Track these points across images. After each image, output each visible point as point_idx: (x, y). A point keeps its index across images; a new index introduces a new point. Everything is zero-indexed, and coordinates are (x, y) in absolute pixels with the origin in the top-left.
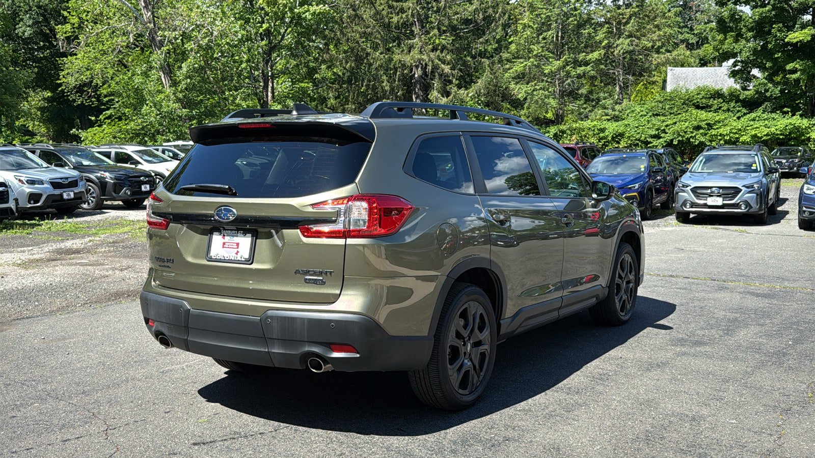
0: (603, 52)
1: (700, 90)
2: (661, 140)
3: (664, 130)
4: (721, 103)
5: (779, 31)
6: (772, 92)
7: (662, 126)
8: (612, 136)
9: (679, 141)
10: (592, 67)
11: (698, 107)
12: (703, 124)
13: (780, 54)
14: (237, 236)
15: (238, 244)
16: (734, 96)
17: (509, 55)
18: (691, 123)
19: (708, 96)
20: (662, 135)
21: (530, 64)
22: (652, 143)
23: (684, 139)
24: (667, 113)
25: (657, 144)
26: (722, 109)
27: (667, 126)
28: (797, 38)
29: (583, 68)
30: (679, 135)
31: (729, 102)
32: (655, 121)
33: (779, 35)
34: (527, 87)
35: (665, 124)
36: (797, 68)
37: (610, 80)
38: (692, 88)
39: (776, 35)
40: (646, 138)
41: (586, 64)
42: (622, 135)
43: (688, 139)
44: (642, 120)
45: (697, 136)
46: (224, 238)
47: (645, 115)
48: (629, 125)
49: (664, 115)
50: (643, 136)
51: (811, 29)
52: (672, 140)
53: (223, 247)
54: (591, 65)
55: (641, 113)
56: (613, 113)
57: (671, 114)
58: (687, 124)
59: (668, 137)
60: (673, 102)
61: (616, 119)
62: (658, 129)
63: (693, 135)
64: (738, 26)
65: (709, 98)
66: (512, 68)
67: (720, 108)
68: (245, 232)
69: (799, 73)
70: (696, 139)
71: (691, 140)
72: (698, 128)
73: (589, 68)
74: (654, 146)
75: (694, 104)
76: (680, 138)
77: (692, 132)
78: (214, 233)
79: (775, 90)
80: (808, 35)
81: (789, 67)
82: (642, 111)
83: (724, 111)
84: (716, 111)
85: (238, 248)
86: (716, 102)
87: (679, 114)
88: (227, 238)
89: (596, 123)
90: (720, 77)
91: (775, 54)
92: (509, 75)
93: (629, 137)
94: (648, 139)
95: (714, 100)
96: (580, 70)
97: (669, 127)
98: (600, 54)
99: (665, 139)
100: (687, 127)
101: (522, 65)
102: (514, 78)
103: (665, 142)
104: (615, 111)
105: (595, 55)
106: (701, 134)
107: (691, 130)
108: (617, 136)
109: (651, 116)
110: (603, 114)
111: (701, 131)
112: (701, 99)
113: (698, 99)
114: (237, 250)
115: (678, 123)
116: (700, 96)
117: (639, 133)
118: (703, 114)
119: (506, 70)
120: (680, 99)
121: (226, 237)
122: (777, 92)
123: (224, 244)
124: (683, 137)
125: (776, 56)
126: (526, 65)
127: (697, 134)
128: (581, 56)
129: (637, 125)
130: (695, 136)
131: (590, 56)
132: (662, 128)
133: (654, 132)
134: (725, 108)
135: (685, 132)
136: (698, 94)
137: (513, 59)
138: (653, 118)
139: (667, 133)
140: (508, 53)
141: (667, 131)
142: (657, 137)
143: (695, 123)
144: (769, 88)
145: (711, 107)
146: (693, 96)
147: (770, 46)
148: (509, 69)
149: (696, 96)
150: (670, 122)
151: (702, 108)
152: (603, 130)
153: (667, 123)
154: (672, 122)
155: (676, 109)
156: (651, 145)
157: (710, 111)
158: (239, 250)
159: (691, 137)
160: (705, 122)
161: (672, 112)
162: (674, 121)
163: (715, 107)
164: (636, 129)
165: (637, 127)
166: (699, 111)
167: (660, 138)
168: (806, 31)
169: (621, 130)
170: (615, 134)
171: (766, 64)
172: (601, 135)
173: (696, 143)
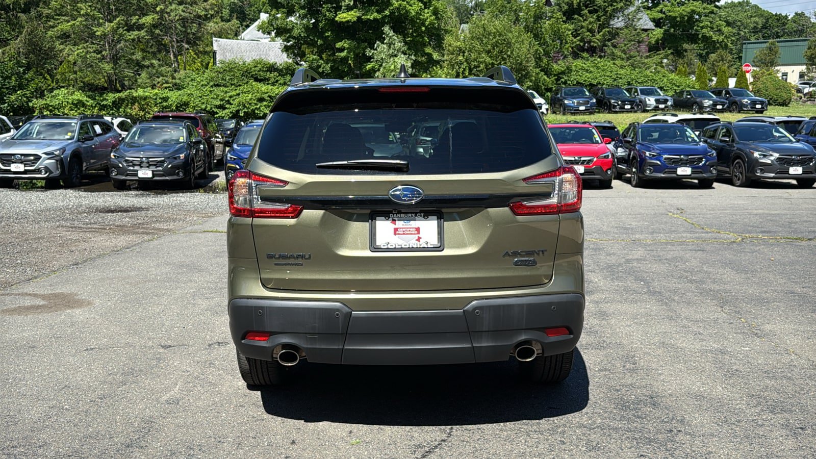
0: (156, 16)
1: (257, 63)
2: (227, 111)
3: (228, 101)
4: (277, 77)
5: (328, 11)
6: (323, 68)
7: (226, 97)
8: (176, 105)
9: (245, 112)
10: (147, 31)
11: (256, 80)
12: (265, 96)
13: (330, 33)
14: (415, 220)
15: (418, 230)
16: (290, 70)
17: (50, 11)
18: (254, 95)
19: (264, 69)
20: (227, 106)
21: (78, 23)
22: (217, 113)
23: (250, 110)
24: (228, 84)
25: (223, 115)
26: (279, 82)
27: (230, 97)
28: (345, 18)
29: (136, 33)
30: (244, 106)
31: (284, 75)
32: (218, 91)
33: (328, 14)
34: (78, 49)
35: (228, 95)
36: (345, 47)
37: (163, 47)
38: (248, 60)
39: (326, 15)
40: (211, 108)
41: (140, 27)
42: (186, 104)
43: (253, 111)
44: (205, 90)
45: (261, 108)
46: (395, 224)
47: (206, 85)
48: (192, 94)
49: (225, 86)
50: (208, 106)
51: (356, 12)
52: (238, 111)
53: (395, 234)
54: (145, 29)
55: (202, 83)
56: (174, 81)
57: (232, 85)
58: (250, 96)
59: (233, 108)
60: (232, 73)
61: (178, 87)
62: (221, 100)
63: (258, 107)
64: (289, 3)
65: (266, 71)
66: (56, 26)
67: (277, 81)
68: (426, 215)
69: (346, 51)
70: (260, 111)
71: (256, 111)
72: (261, 100)
73: (143, 33)
74: (219, 117)
75: (252, 76)
76: (246, 110)
77: (256, 104)
78: (377, 218)
79: (327, 67)
80: (355, 16)
81: (339, 45)
82: (202, 81)
83: (280, 84)
84: (273, 84)
85: (419, 233)
86: (272, 75)
87: (240, 85)
88: (400, 224)
89: (157, 91)
90: (263, 51)
91: (326, 32)
92: (53, 33)
93: (194, 107)
94: (213, 109)
95: (271, 73)
96: (134, 34)
97: (232, 98)
98: (153, 18)
99: (231, 110)
100: (251, 99)
101: (69, 24)
102: (58, 37)
103: (231, 112)
104: (175, 79)
105: (148, 20)
106: (264, 106)
107: (255, 102)
108: (181, 106)
109: (212, 86)
110: (164, 81)
111: (265, 103)
112: (258, 71)
113: (255, 71)
114: (417, 235)
115: (241, 95)
116: (258, 69)
117: (203, 103)
118: (264, 88)
119: (48, 29)
120: (238, 70)
121: (397, 222)
122: (328, 69)
123: (396, 230)
124: (248, 108)
125: (327, 34)
126: (74, 24)
127: (261, 106)
128: (134, 19)
129: (200, 95)
130: (259, 108)
131: (143, 20)
132: (227, 99)
133: (218, 103)
134: (282, 81)
135: (250, 104)
136: (255, 67)
137: (56, 15)
138: (214, 88)
139: (232, 104)
140: (50, 9)
141: (232, 102)
142: (222, 107)
143: (259, 95)
144: (321, 64)
145: (268, 79)
146: (251, 69)
147: (321, 25)
148: (53, 27)
149: (253, 69)
150: (234, 93)
151: (260, 81)
152: (165, 99)
153: (230, 94)
154: (235, 94)
155: (236, 81)
156: (217, 116)
157: (268, 84)
158: (420, 236)
159: (256, 108)
160: (267, 95)
161: (233, 82)
162: (238, 92)
163: (272, 80)
164: (200, 99)
165: (201, 97)
166: (258, 83)
167: (225, 108)
168: (352, 12)
169: (185, 98)
170: (180, 104)
171: (318, 41)
172: (165, 104)
173: (261, 115)
